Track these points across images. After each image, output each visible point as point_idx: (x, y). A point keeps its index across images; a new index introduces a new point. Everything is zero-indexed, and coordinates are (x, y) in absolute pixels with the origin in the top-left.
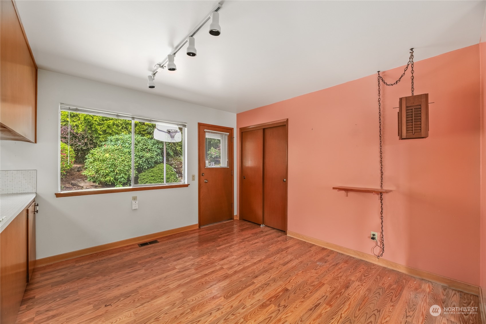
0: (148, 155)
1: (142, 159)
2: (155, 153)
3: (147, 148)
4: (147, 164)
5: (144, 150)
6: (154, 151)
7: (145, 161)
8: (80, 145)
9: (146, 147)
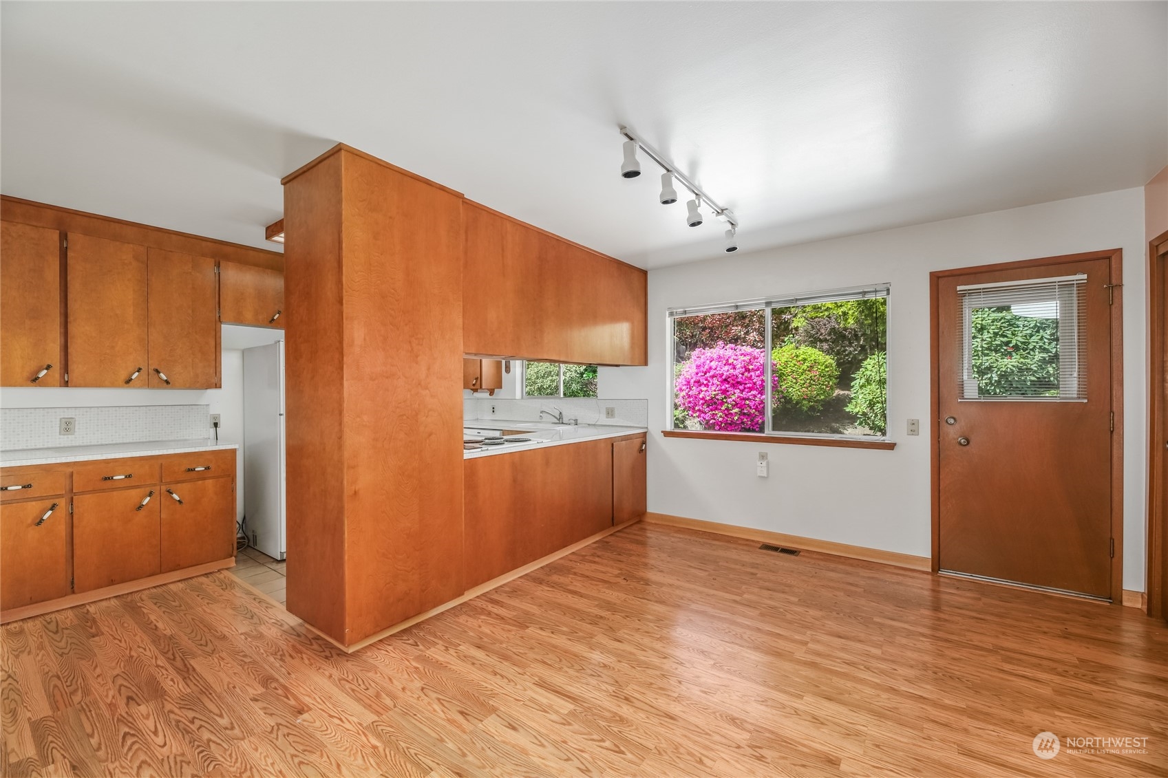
0: (1010, 363)
1: (989, 376)
2: (1038, 356)
3: (1007, 344)
4: (1004, 388)
5: (996, 351)
6: (1033, 350)
7: (999, 382)
8: (850, 353)
9: (1005, 340)
